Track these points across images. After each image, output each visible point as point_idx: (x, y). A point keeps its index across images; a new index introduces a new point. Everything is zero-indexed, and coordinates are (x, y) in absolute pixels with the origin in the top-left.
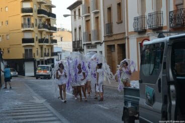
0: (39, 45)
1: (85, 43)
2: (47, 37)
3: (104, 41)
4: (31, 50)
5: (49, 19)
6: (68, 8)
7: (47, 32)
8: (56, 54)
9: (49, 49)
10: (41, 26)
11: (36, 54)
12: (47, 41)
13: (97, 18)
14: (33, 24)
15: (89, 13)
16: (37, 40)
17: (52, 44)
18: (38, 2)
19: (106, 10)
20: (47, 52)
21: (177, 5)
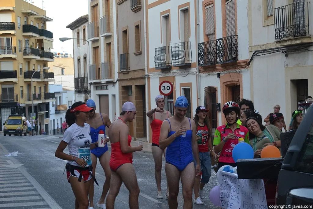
0: (25, 82)
1: (92, 81)
2: (38, 69)
3: (117, 80)
4: (12, 90)
5: (42, 40)
6: (68, 27)
7: (38, 61)
8: (52, 96)
9: (40, 88)
10: (28, 51)
11: (19, 96)
12: (37, 75)
13: (109, 44)
14: (15, 48)
15: (98, 36)
16: (21, 74)
17: (46, 80)
18: (23, 13)
19: (121, 34)
20: (38, 92)
21: (208, 35)
